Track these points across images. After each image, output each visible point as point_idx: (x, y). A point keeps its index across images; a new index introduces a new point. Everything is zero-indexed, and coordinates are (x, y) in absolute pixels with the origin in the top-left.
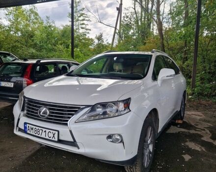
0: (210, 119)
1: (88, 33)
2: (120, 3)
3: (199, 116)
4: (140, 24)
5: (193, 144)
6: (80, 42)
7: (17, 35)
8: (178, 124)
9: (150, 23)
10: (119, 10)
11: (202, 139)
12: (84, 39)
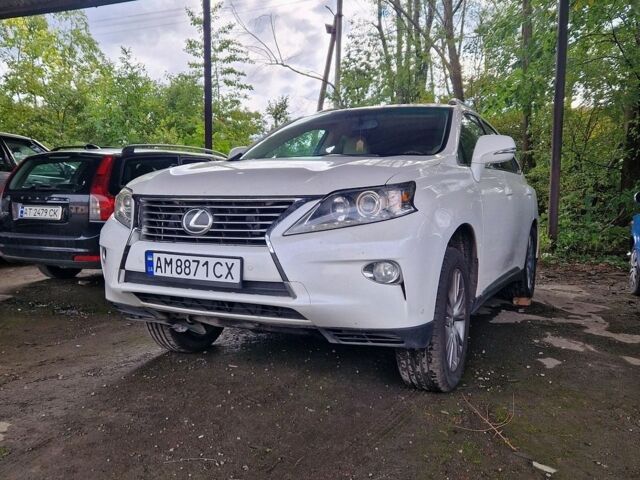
0: (603, 298)
1: (246, 97)
2: (335, 12)
3: (572, 292)
4: (394, 69)
5: (564, 340)
6: (223, 121)
7: (31, 105)
8: (521, 307)
9: (426, 66)
10: (335, 31)
11: (586, 331)
12: (234, 114)
